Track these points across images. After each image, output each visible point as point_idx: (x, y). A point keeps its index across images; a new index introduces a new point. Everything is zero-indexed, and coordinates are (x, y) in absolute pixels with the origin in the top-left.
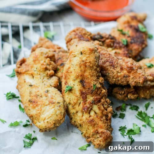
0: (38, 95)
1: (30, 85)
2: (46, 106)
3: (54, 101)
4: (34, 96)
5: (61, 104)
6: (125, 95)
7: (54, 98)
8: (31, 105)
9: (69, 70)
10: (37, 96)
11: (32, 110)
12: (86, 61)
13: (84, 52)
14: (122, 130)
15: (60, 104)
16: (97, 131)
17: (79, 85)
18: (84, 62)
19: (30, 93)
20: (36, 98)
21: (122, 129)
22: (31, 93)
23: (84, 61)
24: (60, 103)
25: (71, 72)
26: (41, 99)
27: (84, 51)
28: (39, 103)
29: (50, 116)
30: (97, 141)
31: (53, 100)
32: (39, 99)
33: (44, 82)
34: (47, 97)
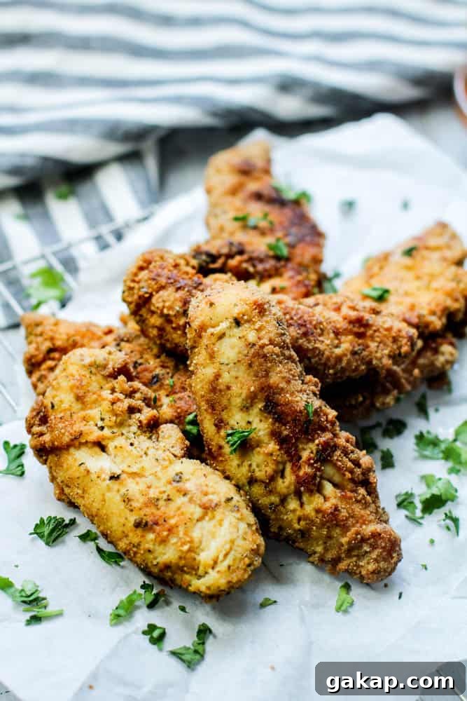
0: (158, 500)
1: (112, 478)
2: (200, 524)
3: (215, 499)
4: (146, 505)
5: (238, 501)
6: (368, 402)
7: (210, 490)
8: (151, 536)
9: (217, 385)
10: (154, 502)
11: (159, 549)
12: (262, 342)
13: (246, 317)
14: (405, 503)
15: (234, 502)
16: (359, 536)
17: (266, 418)
18: (257, 347)
19: (127, 500)
20: (154, 510)
21: (403, 501)
22: (129, 500)
23: (254, 345)
24: (232, 498)
25: (228, 388)
26: (173, 506)
27: (244, 315)
28: (172, 522)
29: (228, 547)
30: (368, 563)
31: (211, 497)
32: (165, 509)
33: (149, 452)
34: (189, 496)
